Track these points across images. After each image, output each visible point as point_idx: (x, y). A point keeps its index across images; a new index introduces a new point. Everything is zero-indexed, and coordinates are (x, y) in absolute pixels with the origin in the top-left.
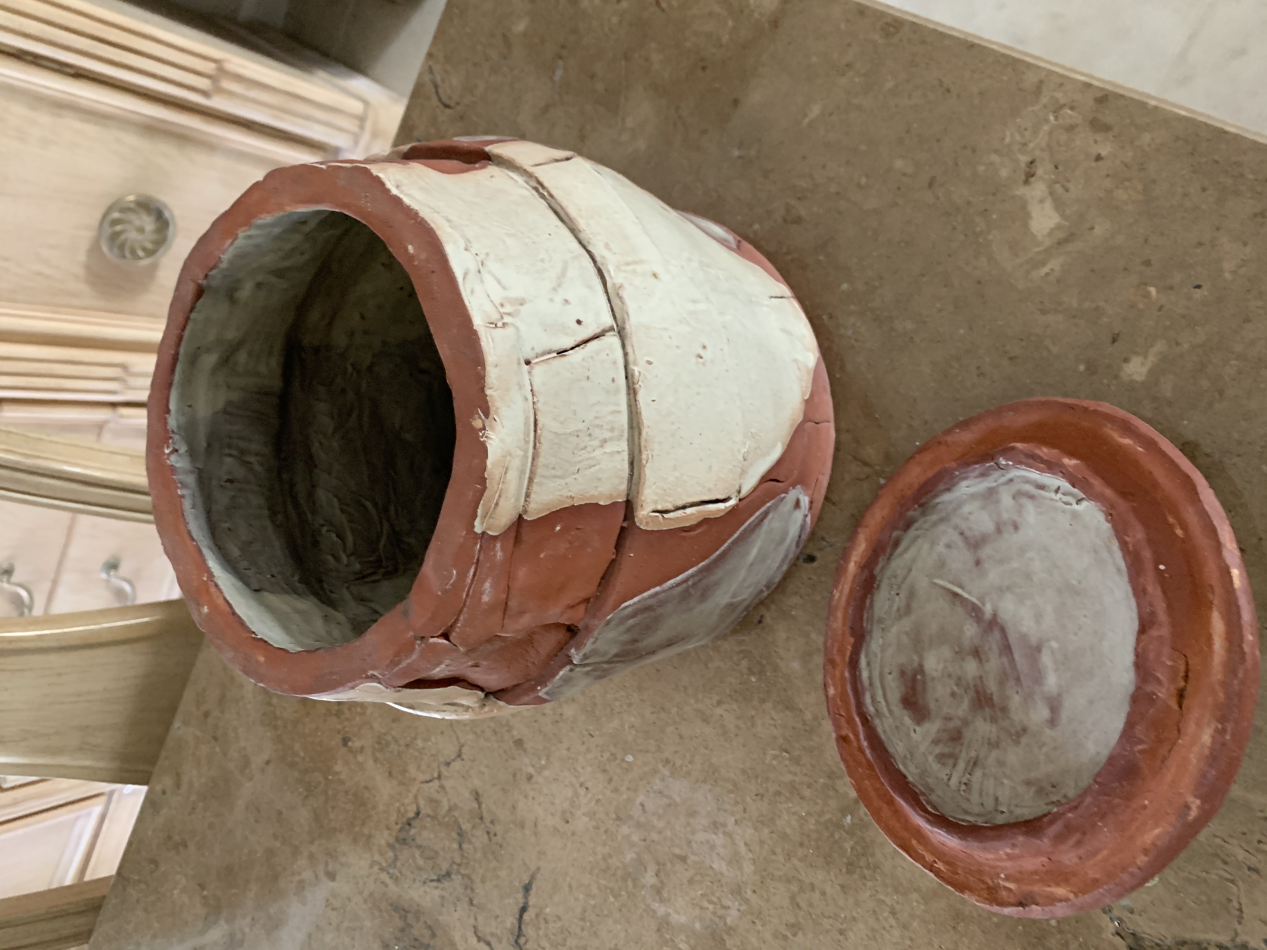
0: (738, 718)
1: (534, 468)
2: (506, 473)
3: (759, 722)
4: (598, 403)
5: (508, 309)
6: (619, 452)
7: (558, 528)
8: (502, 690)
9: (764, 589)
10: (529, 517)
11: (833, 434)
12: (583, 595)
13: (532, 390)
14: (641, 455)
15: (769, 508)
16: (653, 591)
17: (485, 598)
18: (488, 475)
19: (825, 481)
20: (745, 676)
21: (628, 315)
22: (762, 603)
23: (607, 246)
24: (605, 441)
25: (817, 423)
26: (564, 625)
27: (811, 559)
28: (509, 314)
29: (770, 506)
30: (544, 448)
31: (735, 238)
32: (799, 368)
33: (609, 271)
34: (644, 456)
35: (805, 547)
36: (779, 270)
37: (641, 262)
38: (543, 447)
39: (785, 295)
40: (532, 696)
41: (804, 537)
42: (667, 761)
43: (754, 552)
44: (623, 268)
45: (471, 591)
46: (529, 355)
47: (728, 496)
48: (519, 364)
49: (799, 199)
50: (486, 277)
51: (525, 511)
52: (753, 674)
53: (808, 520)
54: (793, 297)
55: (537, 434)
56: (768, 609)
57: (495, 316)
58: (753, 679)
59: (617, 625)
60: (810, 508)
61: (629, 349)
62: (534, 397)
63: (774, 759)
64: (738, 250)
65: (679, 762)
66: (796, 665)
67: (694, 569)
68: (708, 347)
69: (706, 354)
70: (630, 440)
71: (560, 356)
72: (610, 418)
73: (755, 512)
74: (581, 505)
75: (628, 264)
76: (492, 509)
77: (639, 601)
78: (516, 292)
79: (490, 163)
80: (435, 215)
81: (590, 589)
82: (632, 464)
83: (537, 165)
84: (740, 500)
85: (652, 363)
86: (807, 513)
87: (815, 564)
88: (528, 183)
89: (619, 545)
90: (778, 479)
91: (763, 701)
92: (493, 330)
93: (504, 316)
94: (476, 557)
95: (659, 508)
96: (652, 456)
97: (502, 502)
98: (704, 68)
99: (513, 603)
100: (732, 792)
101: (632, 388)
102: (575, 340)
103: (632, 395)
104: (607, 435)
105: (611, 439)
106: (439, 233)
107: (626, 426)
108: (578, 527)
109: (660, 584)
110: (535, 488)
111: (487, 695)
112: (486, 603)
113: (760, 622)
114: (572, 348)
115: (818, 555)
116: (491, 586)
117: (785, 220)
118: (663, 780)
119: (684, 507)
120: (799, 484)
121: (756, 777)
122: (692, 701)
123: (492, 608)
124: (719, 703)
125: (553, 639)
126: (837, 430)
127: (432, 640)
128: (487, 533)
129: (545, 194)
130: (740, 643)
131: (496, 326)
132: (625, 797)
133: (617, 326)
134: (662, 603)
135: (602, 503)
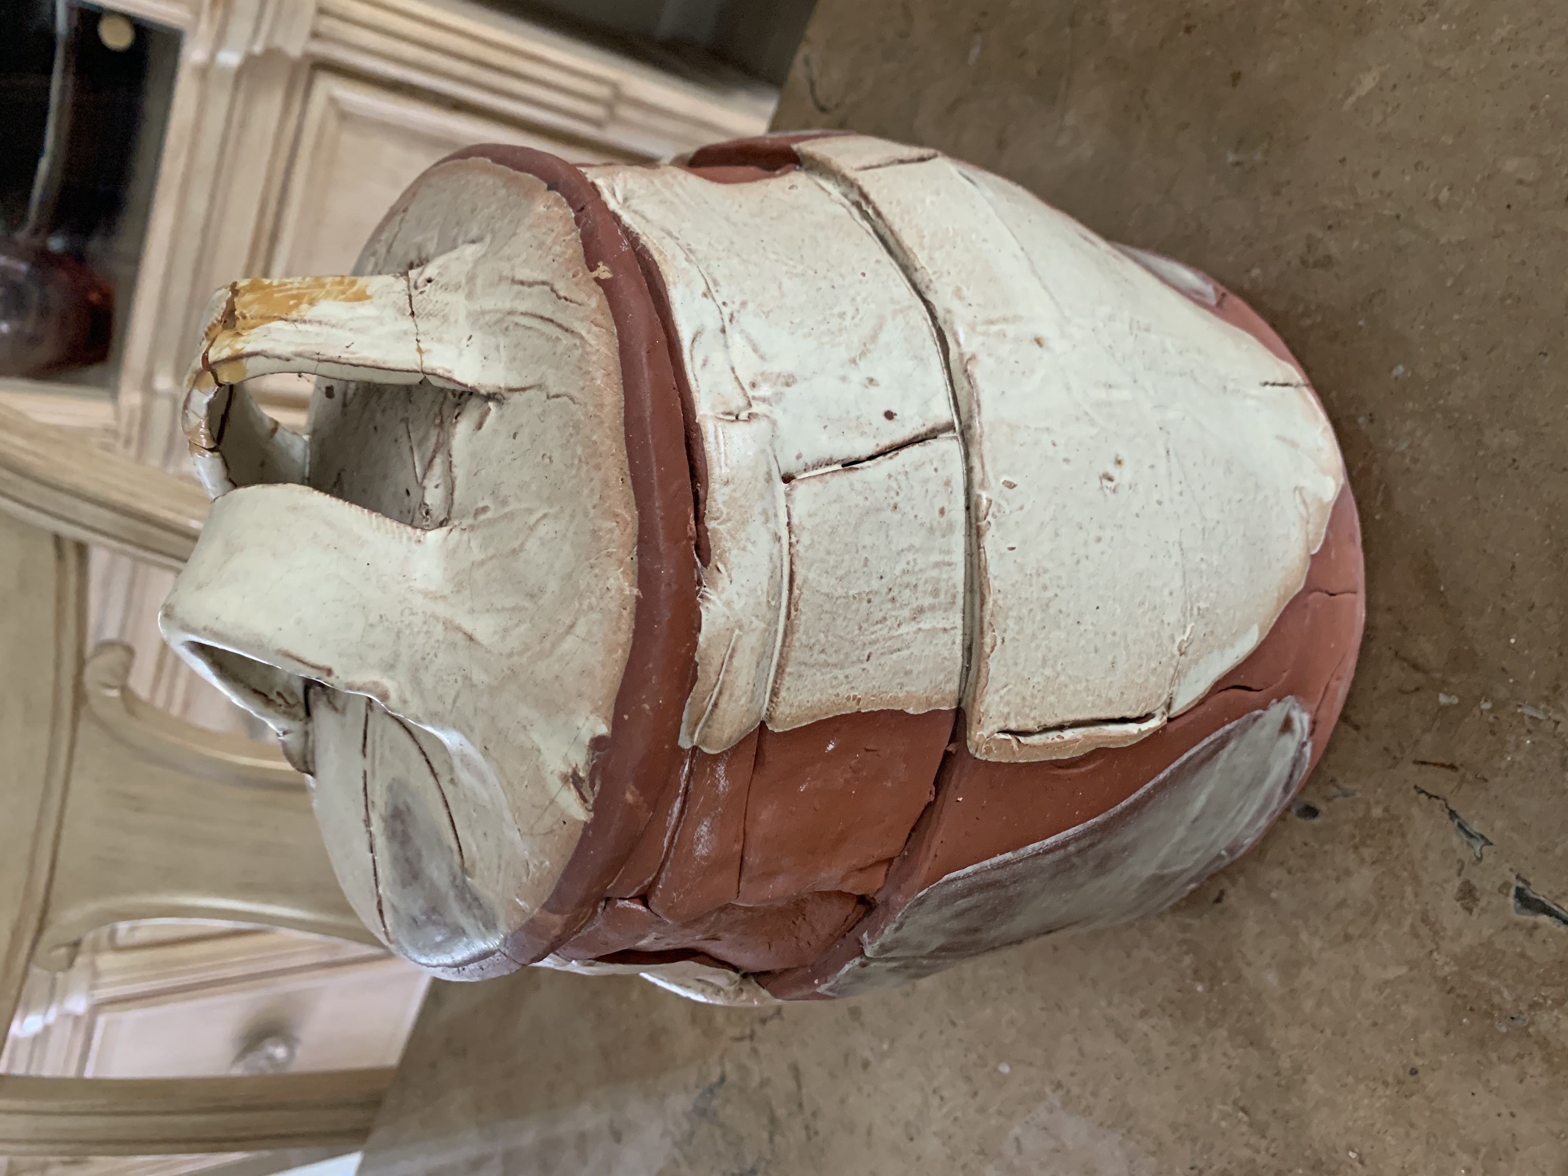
0: (1172, 1043)
1: (786, 649)
2: (731, 657)
3: (1204, 1057)
4: (911, 548)
5: (765, 390)
6: (945, 630)
7: (831, 747)
8: (767, 973)
9: (1223, 853)
10: (777, 728)
11: (1361, 613)
12: (879, 853)
13: (789, 524)
14: (983, 638)
15: (1229, 733)
16: (999, 858)
17: (701, 850)
18: (701, 658)
19: (1342, 689)
20: (1188, 981)
21: (979, 406)
22: (1224, 872)
23: (958, 293)
24: (921, 610)
25: (1332, 595)
26: (849, 894)
27: (1310, 812)
28: (764, 400)
29: (1232, 730)
30: (805, 617)
31: (1216, 290)
32: (1304, 502)
33: (955, 335)
34: (988, 640)
35: (1302, 790)
36: (1288, 342)
37: (1017, 319)
38: (803, 618)
39: (1290, 381)
40: (806, 991)
41: (1298, 777)
42: (1059, 1086)
43: (1201, 800)
44: (980, 329)
45: (676, 837)
46: (789, 464)
47: (1146, 711)
48: (769, 479)
49: (1330, 227)
50: (736, 339)
51: (771, 718)
52: (1201, 980)
53: (1308, 750)
54: (1306, 385)
55: (793, 597)
56: (1234, 882)
57: (737, 402)
58: (1200, 988)
59: (939, 906)
60: (1312, 732)
61: (975, 462)
62: (793, 536)
63: (1223, 1119)
64: (1219, 309)
65: (1075, 1091)
66: (1271, 978)
67: (1079, 828)
68: (1127, 463)
69: (1122, 476)
70: (968, 610)
71: (845, 470)
72: (934, 573)
73: (1202, 739)
74: (873, 712)
75: (991, 322)
76: (707, 712)
77: (976, 873)
78: (783, 365)
79: (798, 167)
80: (668, 241)
81: (893, 846)
82: (969, 650)
83: (865, 168)
84: (1170, 720)
85: (1015, 486)
86: (1305, 739)
87: (1317, 821)
88: (846, 196)
89: (939, 782)
90: (1249, 685)
91: (1212, 1024)
92: (729, 426)
93: (753, 403)
94: (683, 786)
95: (1013, 726)
96: (1003, 641)
97: (723, 704)
98: (1188, 30)
99: (752, 859)
100: (1153, 1154)
101: (974, 526)
102: (878, 445)
103: (974, 537)
104: (927, 601)
105: (932, 608)
106: (664, 268)
107: (961, 589)
108: (868, 747)
109: (1014, 848)
110: (787, 681)
111: (745, 976)
112: (703, 858)
113: (1218, 900)
114: (871, 458)
115: (1322, 807)
116: (710, 832)
117: (1304, 262)
118: (1051, 1111)
119: (1061, 727)
120: (1291, 693)
121: (1194, 1140)
122: (1103, 1003)
123: (715, 865)
124: (1144, 1014)
125: (838, 912)
126: (1370, 607)
127: (620, 903)
128: (700, 749)
129: (870, 211)
130: (1185, 928)
131: (737, 418)
132: (993, 1122)
133: (960, 422)
134: (1017, 879)
135: (911, 711)
